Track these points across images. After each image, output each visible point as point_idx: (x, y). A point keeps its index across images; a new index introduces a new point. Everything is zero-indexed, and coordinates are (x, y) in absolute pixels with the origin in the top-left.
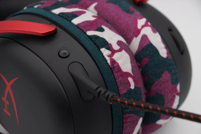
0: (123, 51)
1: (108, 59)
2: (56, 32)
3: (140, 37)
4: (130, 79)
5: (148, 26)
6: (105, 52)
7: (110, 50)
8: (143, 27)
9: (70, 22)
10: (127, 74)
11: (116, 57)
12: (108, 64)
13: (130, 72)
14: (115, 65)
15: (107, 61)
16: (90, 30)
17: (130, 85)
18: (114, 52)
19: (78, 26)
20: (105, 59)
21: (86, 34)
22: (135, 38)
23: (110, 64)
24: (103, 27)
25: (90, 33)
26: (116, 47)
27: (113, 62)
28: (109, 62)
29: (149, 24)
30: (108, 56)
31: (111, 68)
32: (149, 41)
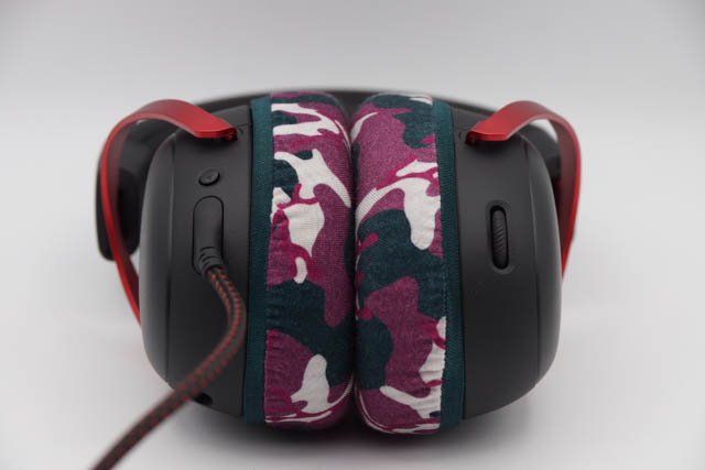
0: (317, 206)
1: (275, 209)
3: (385, 190)
4: (300, 262)
7: (291, 196)
8: (411, 175)
9: (273, 126)
10: (299, 251)
11: (293, 210)
12: (269, 218)
13: (309, 249)
14: (280, 225)
15: (270, 211)
16: (286, 150)
17: (294, 271)
18: (295, 198)
19: (274, 139)
20: (270, 208)
21: (272, 155)
22: (374, 190)
23: (272, 220)
24: (316, 152)
25: (279, 156)
26: (306, 192)
27: (282, 218)
28: (273, 215)
29: (436, 175)
30: (279, 205)
31: (269, 228)
32: (402, 206)
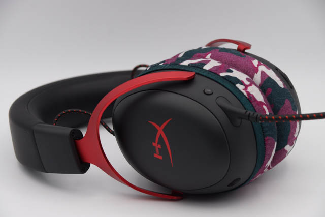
0: (253, 86)
1: (244, 92)
2: (194, 78)
3: (259, 73)
4: (264, 107)
5: (261, 65)
6: (241, 87)
7: (244, 85)
8: (258, 65)
9: (202, 68)
10: (262, 103)
11: (249, 89)
12: (245, 96)
13: (263, 101)
14: (251, 96)
15: (243, 94)
16: (222, 72)
17: (265, 112)
18: (246, 87)
19: (210, 71)
20: (242, 92)
21: (219, 75)
22: (256, 74)
23: (247, 96)
24: (230, 69)
25: (222, 74)
26: (247, 83)
27: (248, 93)
28: (245, 94)
29: (261, 63)
30: (244, 90)
31: (248, 99)
32: (268, 76)
